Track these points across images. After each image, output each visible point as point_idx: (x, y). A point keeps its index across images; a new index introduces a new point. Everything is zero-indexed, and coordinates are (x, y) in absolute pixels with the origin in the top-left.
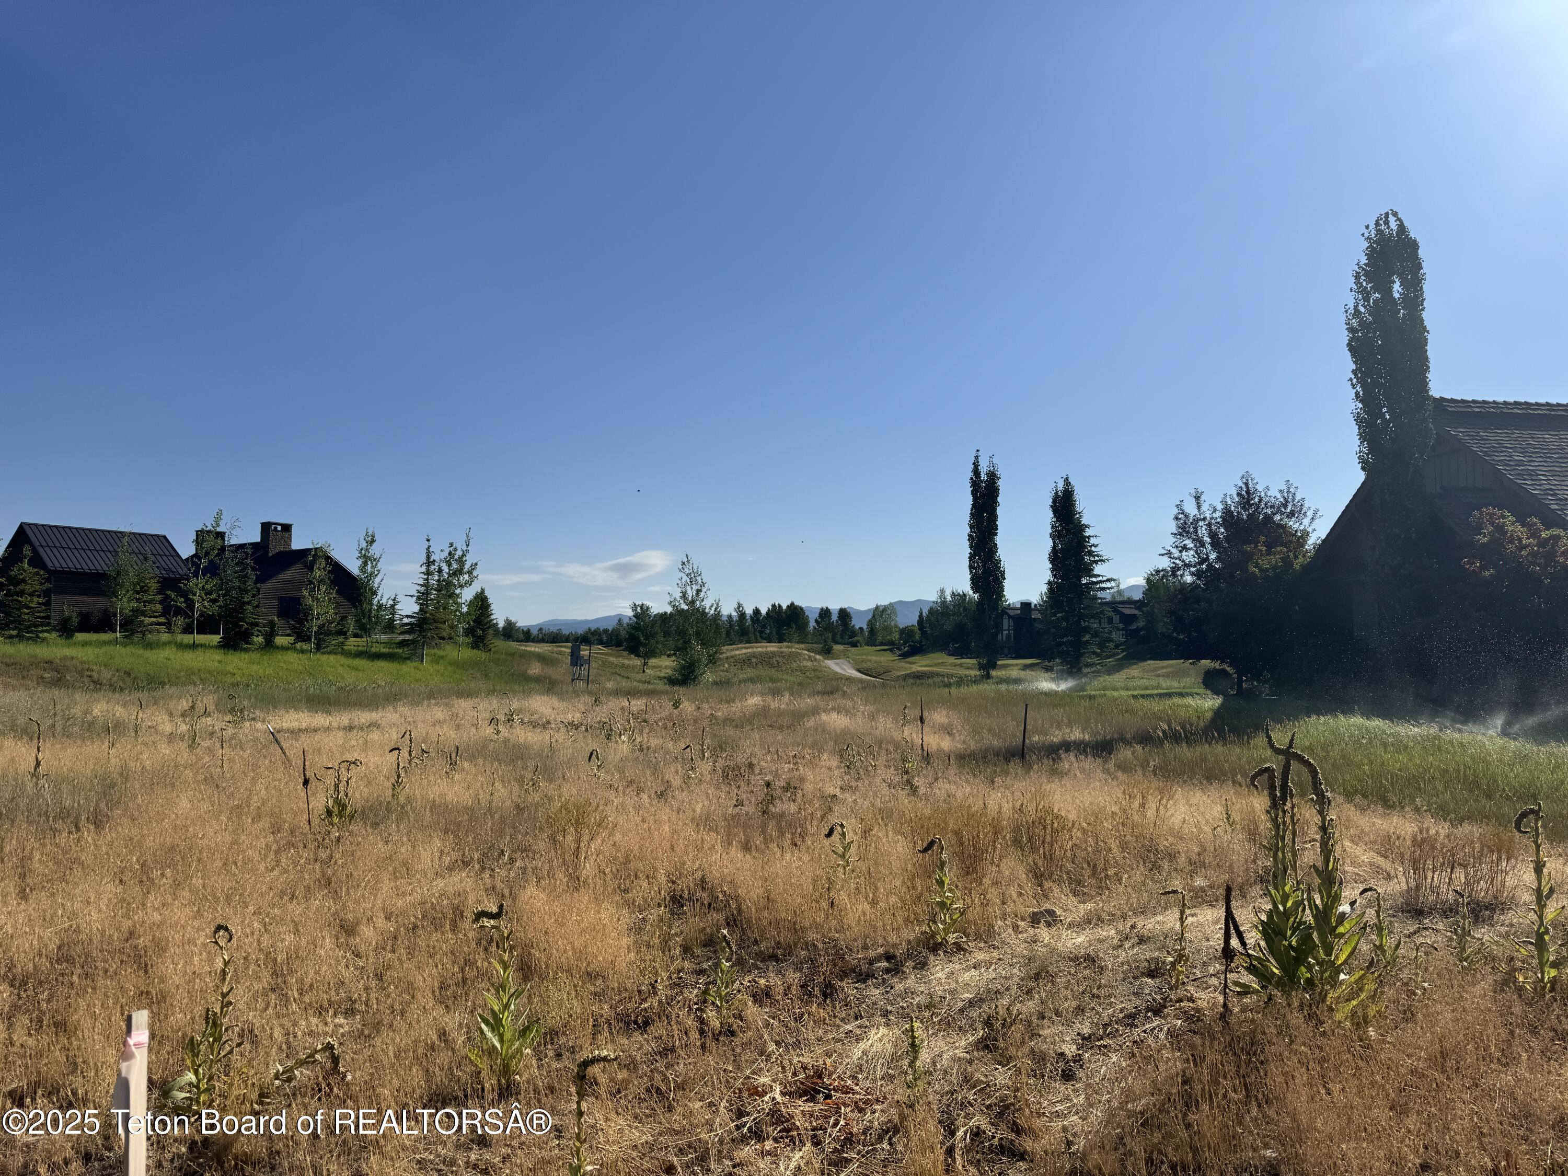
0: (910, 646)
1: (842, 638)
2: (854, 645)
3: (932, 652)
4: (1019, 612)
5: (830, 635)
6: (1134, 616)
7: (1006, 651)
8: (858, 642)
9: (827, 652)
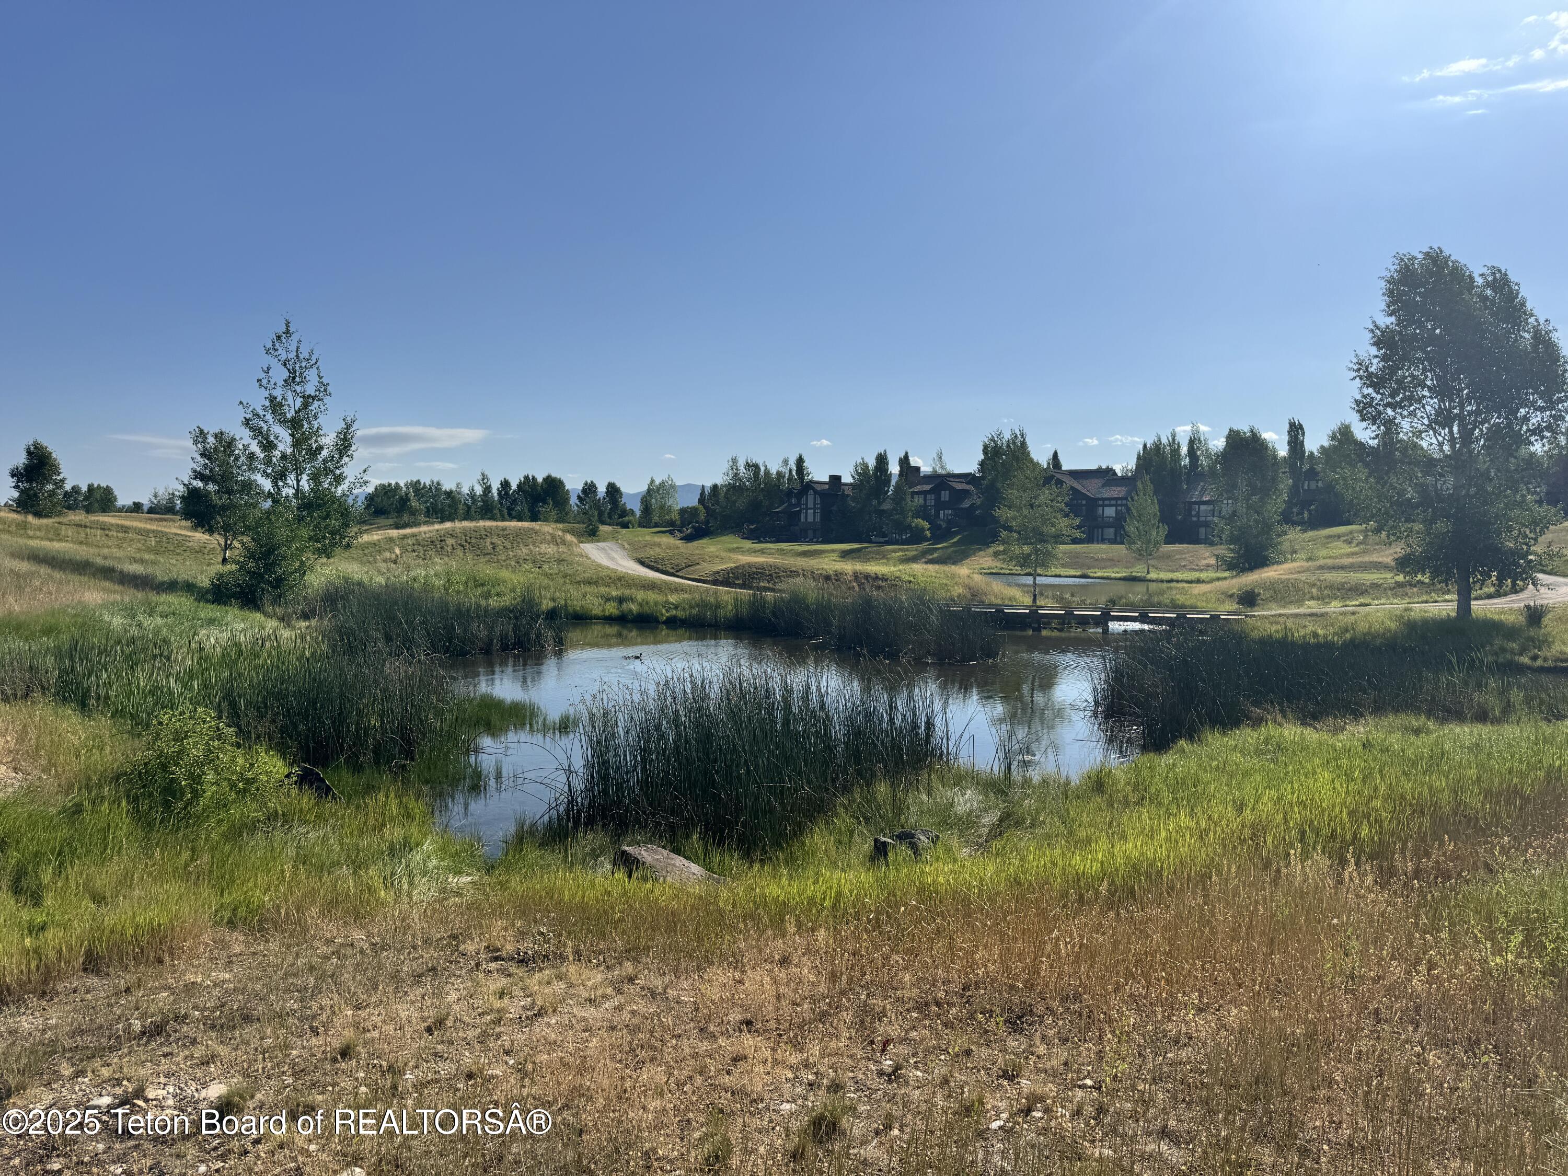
0: (693, 527)
1: (610, 517)
2: (625, 526)
3: (722, 534)
4: (827, 487)
5: (596, 513)
6: (967, 492)
7: (810, 533)
8: (630, 522)
9: (592, 534)
